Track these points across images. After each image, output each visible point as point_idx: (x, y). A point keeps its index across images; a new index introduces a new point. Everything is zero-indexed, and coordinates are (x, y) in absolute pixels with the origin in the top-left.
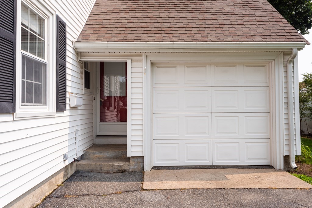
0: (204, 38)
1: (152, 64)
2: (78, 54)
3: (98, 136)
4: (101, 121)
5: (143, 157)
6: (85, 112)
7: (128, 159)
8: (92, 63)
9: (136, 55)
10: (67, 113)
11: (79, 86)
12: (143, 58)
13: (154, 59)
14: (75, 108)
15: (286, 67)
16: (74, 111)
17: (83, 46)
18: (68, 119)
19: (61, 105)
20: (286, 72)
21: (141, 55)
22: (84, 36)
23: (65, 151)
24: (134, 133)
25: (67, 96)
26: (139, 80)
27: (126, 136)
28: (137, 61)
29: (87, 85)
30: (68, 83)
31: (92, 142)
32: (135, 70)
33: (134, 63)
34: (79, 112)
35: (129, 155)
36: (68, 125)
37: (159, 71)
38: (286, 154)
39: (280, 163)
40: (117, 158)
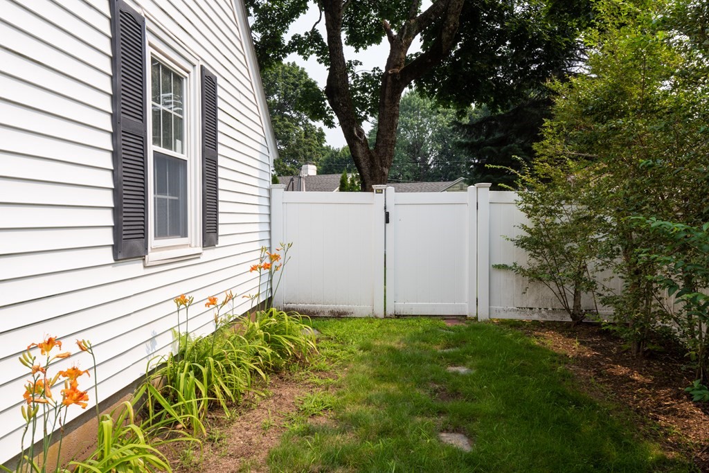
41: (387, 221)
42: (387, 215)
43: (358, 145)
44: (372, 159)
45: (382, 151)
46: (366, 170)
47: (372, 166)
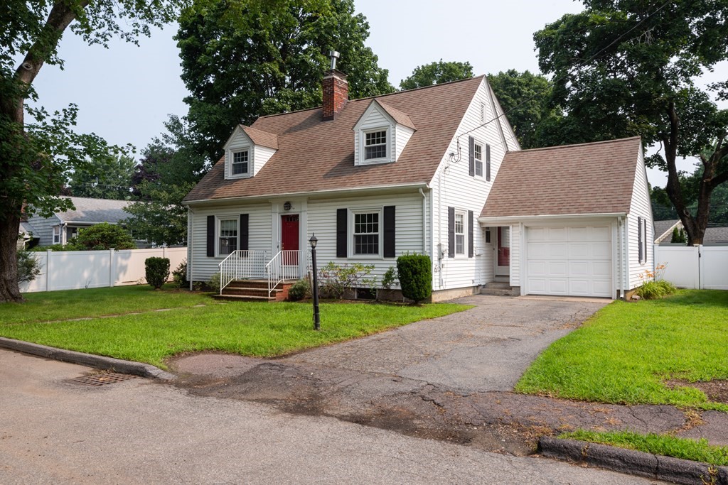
0: (559, 211)
1: (527, 228)
2: (480, 223)
3: (497, 276)
4: (499, 265)
5: (519, 287)
6: (485, 258)
7: (511, 288)
8: (492, 228)
9: (515, 223)
10: (474, 258)
11: (482, 243)
12: (520, 224)
13: (527, 225)
14: (479, 255)
15: (618, 228)
16: (478, 258)
17: (482, 220)
18: (474, 262)
19: (471, 254)
20: (618, 232)
21: (518, 223)
22: (484, 213)
23: (473, 278)
24: (514, 275)
25: (474, 249)
26: (517, 238)
27: (509, 276)
28: (516, 226)
29: (488, 240)
30: (474, 242)
31: (492, 280)
32: (514, 232)
33: (514, 228)
34: (482, 258)
35: (511, 285)
36: (474, 265)
37: (532, 232)
38: (618, 289)
39: (614, 295)
40: (506, 288)
41: (700, 256)
42: (700, 255)
43: (686, 219)
44: (694, 225)
45: (700, 221)
46: (691, 231)
47: (695, 229)
